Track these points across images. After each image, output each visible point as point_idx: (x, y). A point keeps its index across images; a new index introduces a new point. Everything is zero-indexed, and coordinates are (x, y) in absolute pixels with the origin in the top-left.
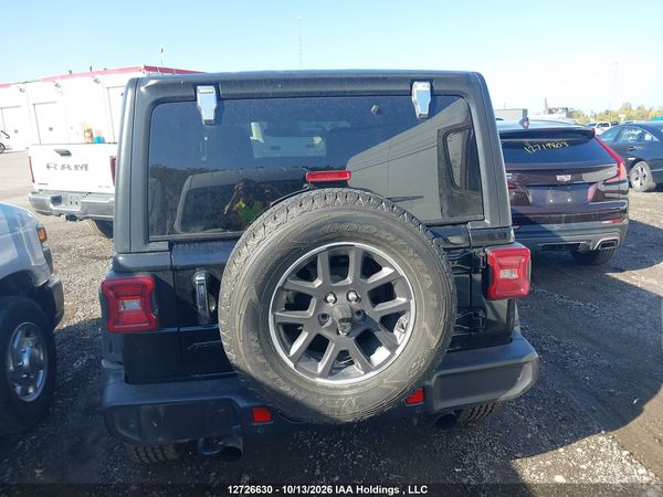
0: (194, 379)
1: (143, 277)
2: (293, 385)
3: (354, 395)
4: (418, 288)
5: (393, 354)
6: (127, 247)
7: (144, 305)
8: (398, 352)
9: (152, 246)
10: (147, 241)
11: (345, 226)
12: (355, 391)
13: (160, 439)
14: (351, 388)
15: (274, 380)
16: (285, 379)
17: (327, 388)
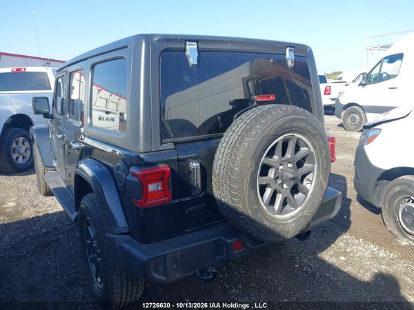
0: (187, 233)
1: (163, 167)
2: (269, 221)
3: (293, 222)
4: (319, 158)
5: (307, 196)
6: (150, 148)
7: (163, 186)
8: (309, 194)
9: (165, 146)
10: (162, 143)
11: (294, 124)
12: (293, 220)
13: (177, 275)
14: (291, 218)
15: (261, 218)
16: (265, 218)
17: (280, 220)
